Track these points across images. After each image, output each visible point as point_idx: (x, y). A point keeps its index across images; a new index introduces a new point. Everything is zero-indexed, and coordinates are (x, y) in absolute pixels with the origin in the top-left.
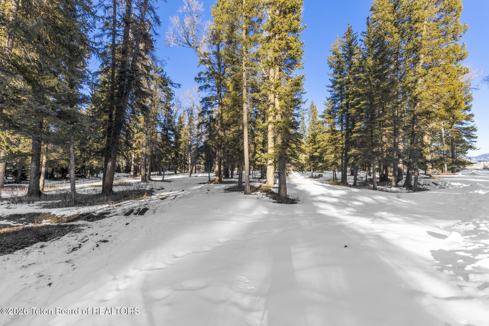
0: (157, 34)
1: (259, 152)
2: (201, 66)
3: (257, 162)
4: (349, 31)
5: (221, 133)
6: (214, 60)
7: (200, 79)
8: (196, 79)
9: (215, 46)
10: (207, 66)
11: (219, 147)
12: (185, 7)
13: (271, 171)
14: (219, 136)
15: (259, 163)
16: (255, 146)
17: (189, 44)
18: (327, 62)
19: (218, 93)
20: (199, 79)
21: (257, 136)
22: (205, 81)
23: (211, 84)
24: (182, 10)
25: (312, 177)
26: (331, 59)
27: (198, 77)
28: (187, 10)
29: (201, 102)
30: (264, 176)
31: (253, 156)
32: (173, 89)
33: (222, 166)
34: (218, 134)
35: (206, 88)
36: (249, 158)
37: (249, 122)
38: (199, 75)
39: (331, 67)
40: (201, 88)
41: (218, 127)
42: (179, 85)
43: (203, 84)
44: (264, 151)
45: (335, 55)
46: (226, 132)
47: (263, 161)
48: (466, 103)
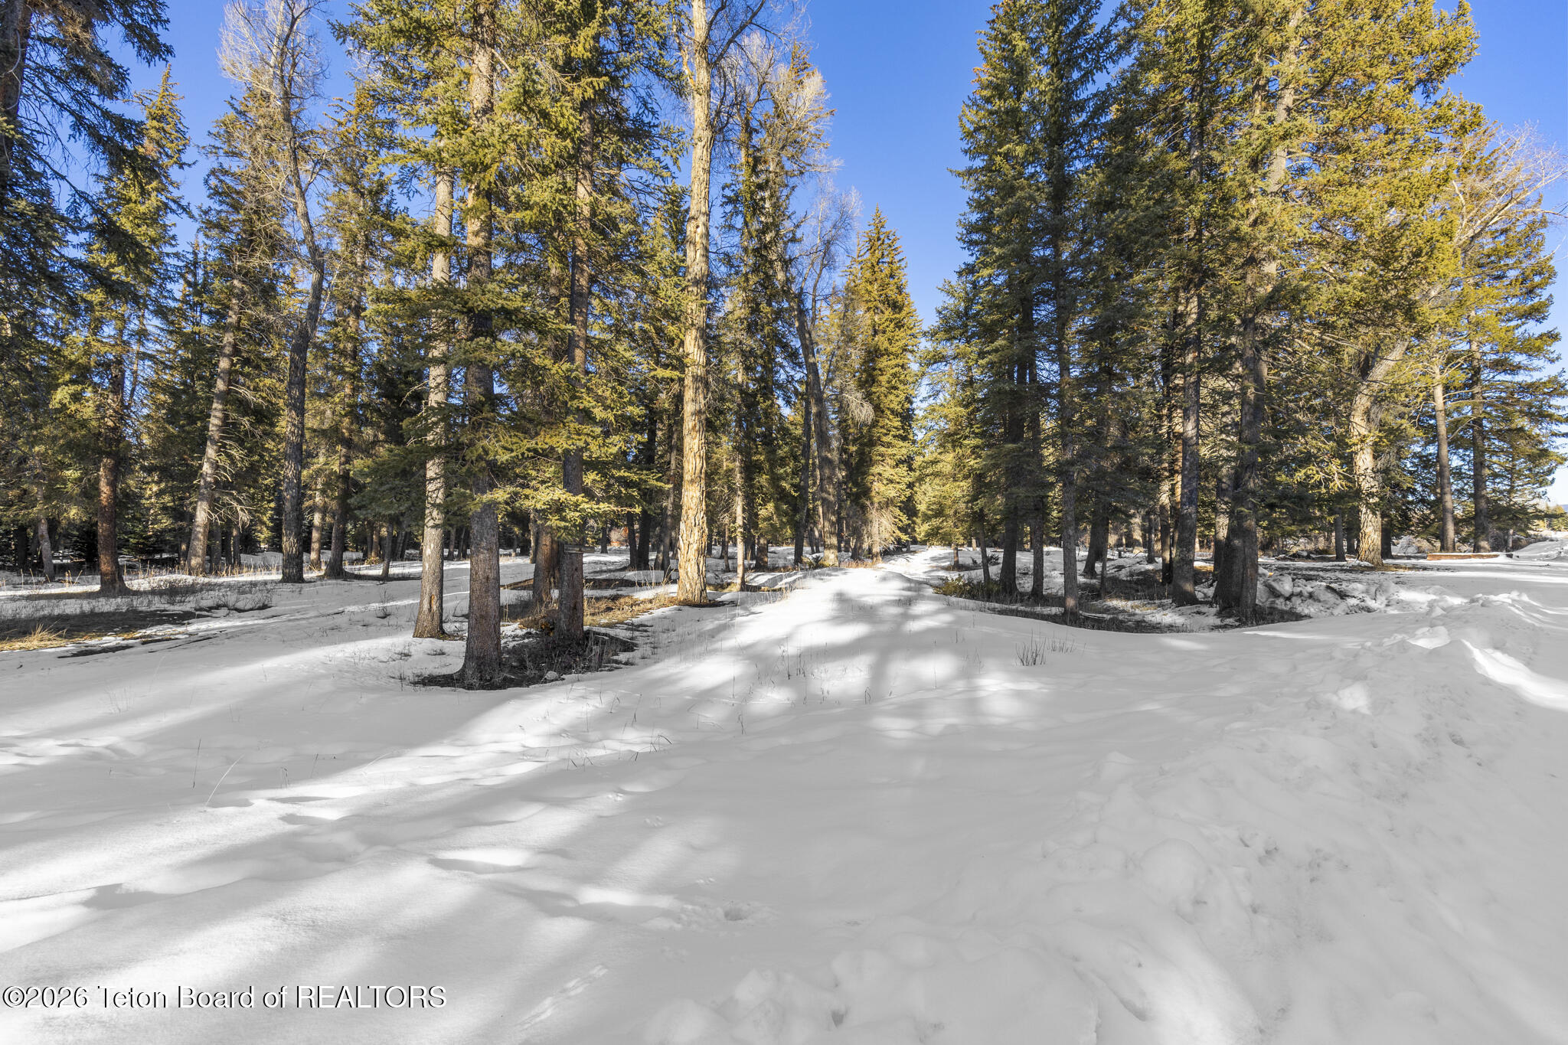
48: (1530, 292)
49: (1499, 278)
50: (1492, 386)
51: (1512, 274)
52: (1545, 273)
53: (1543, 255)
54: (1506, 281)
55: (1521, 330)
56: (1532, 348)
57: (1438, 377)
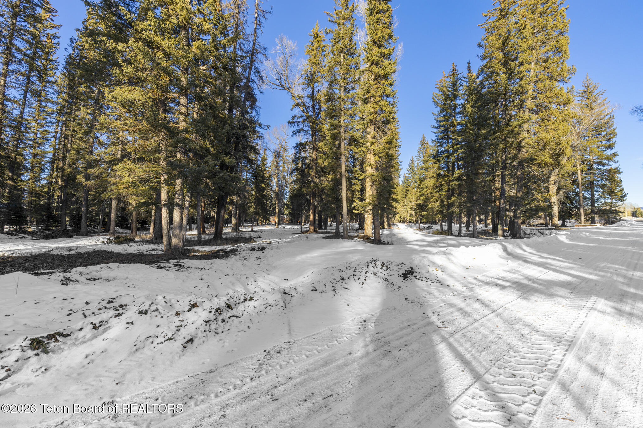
0: (261, 92)
1: (357, 201)
2: (294, 109)
3: (354, 211)
4: (454, 70)
5: (317, 180)
6: (309, 103)
7: (294, 123)
8: (289, 122)
9: (310, 89)
10: (301, 109)
11: (314, 195)
12: (278, 48)
13: (369, 219)
14: (314, 183)
15: (357, 212)
16: (353, 195)
17: (282, 86)
18: (432, 100)
19: (312, 137)
20: (291, 123)
21: (354, 184)
22: (298, 125)
23: (306, 129)
24: (275, 50)
25: (420, 229)
26: (436, 97)
27: (291, 121)
28: (280, 50)
29: (295, 147)
30: (362, 226)
31: (350, 206)
32: (262, 131)
33: (317, 215)
34: (312, 181)
35: (299, 132)
36: (347, 206)
37: (347, 171)
38: (293, 118)
39: (437, 105)
40: (294, 133)
41: (313, 174)
42: (268, 127)
43: (296, 128)
44: (362, 200)
45: (441, 93)
46: (321, 178)
47: (360, 210)
48: (609, 140)
49: (599, 134)
50: (597, 170)
51: (603, 134)
52: (614, 134)
53: (613, 128)
54: (601, 136)
55: (605, 152)
56: (609, 159)
57: (579, 167)
